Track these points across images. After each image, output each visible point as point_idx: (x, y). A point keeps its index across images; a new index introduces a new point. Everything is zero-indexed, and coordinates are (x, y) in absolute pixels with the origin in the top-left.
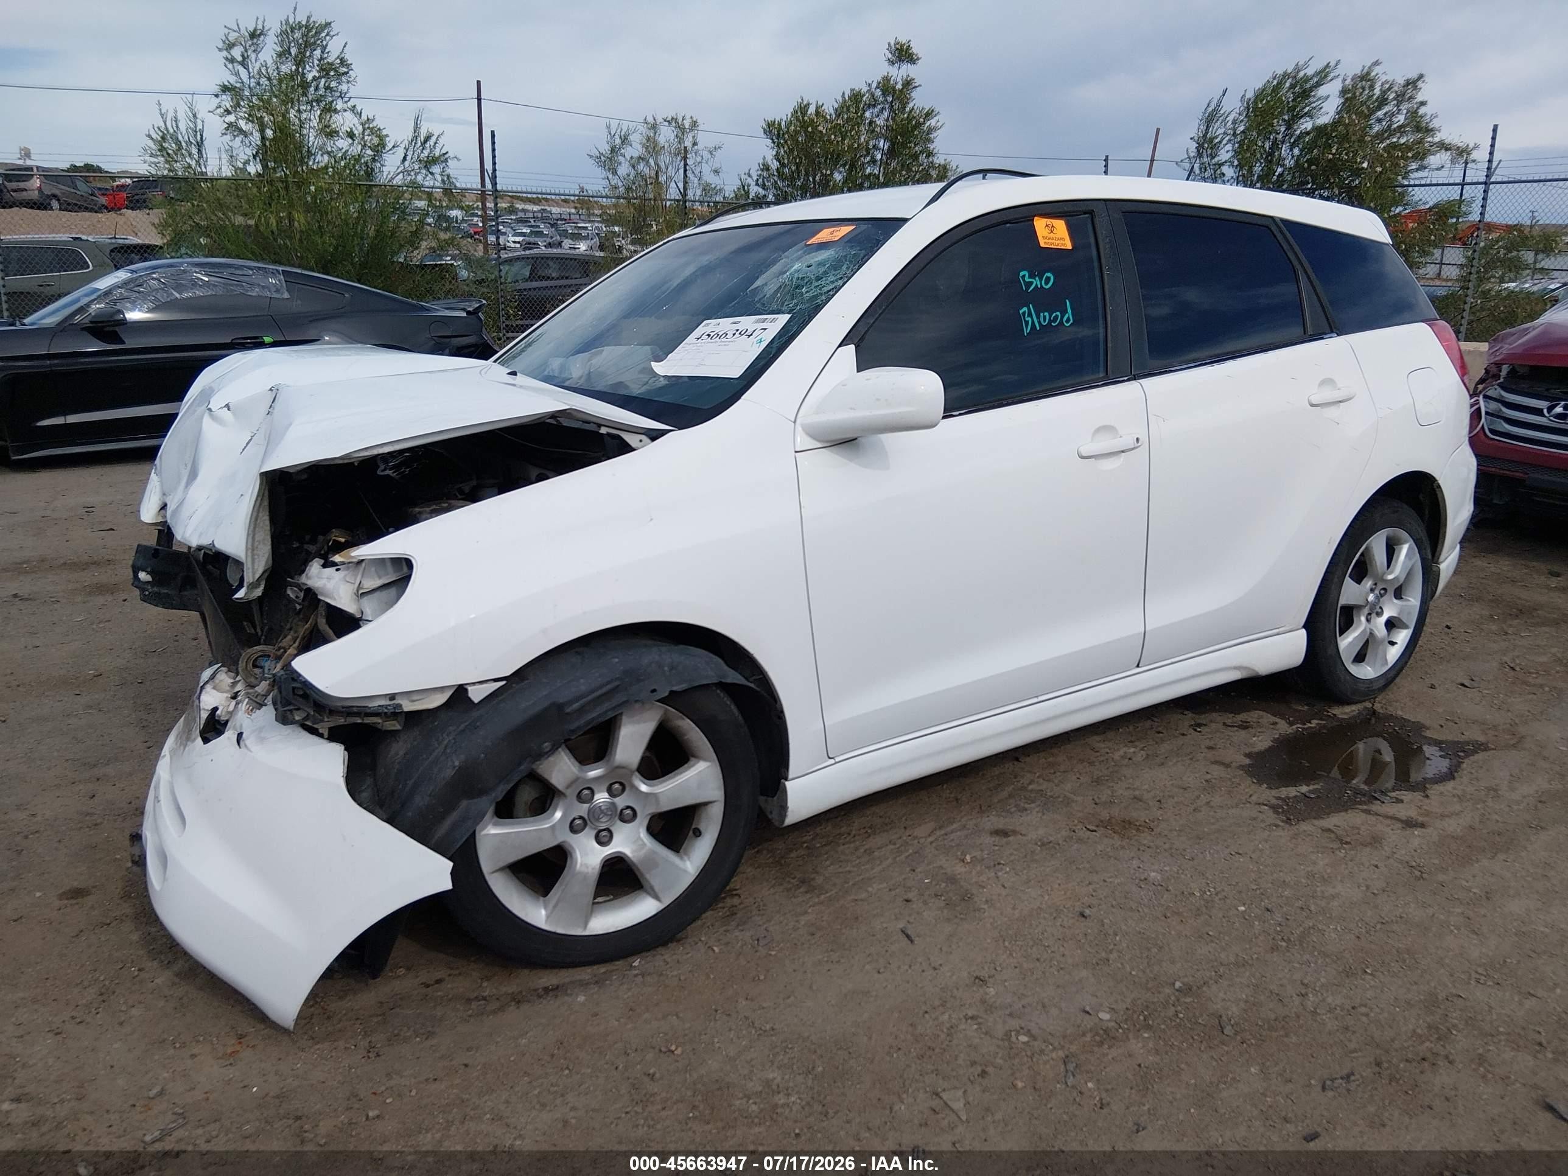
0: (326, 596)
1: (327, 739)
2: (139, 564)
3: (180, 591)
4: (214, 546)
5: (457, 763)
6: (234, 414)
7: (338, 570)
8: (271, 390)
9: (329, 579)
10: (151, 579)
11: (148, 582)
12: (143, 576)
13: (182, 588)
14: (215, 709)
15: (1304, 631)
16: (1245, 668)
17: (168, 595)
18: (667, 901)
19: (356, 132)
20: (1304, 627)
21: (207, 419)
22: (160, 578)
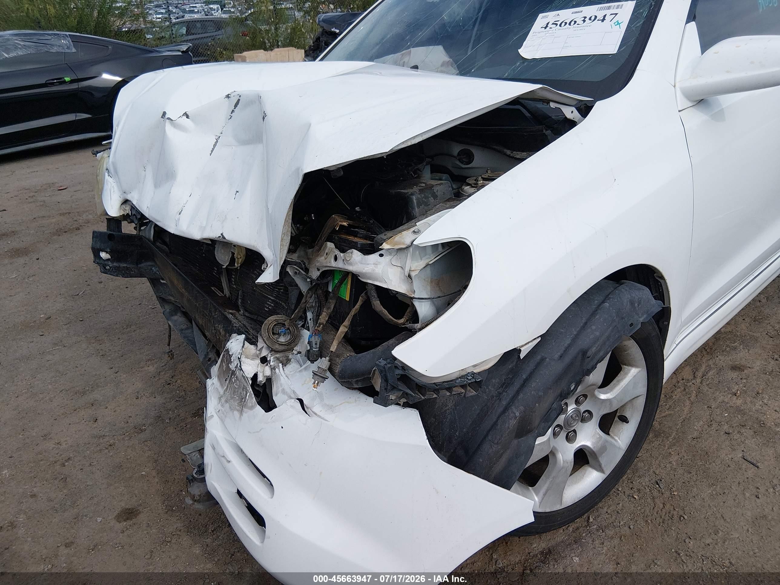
0: (376, 280)
1: (403, 406)
2: (98, 246)
3: (137, 265)
4: (224, 238)
5: (517, 414)
6: (193, 121)
7: (381, 255)
8: (228, 96)
9: (375, 264)
10: (110, 257)
11: (108, 260)
12: (103, 255)
13: (138, 262)
14: (255, 376)
17: (127, 268)
18: (608, 472)
21: (168, 127)
22: (116, 256)
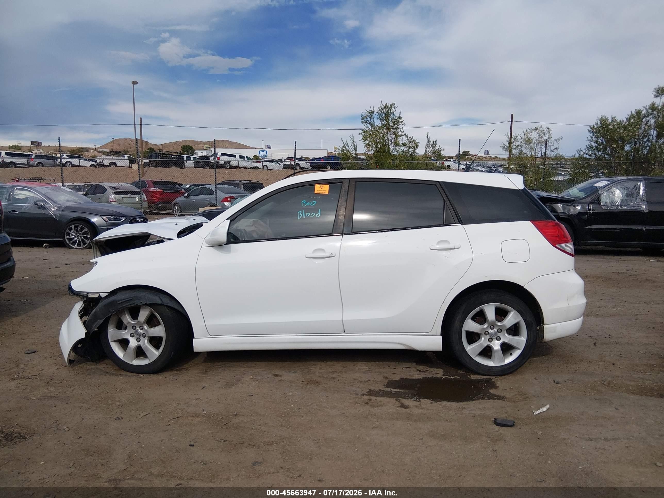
15: (441, 337)
16: (408, 346)
18: (151, 361)
19: (407, 143)
20: (441, 335)
